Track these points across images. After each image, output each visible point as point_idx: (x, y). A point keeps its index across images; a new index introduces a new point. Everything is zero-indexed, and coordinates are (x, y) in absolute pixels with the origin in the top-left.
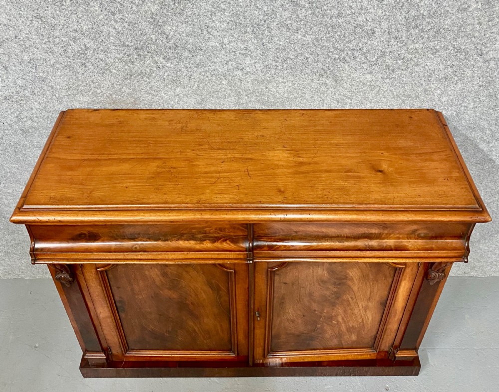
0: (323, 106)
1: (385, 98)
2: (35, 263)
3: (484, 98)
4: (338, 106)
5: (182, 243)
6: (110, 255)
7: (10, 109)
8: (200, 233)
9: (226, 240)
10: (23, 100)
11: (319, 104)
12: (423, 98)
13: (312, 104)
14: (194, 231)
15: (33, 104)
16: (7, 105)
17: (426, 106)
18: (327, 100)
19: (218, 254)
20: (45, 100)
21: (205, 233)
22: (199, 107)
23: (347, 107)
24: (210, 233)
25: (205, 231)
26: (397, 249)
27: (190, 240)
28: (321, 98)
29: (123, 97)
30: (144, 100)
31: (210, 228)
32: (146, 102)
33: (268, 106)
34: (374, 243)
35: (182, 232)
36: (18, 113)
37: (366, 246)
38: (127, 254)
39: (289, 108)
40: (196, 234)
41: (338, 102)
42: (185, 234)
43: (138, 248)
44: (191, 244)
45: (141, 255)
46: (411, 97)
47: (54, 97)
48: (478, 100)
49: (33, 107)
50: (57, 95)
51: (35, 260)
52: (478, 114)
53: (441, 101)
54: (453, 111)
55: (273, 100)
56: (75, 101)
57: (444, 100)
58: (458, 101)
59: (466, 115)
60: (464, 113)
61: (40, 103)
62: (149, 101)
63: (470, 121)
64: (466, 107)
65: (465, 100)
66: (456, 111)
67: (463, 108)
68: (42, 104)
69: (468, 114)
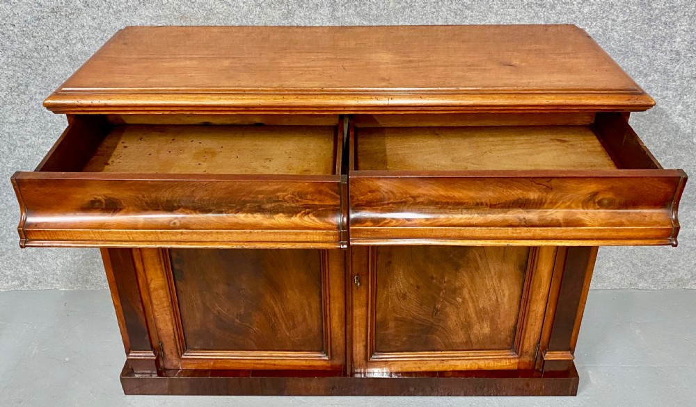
0: (438, 20)
1: (513, 8)
2: (26, 247)
3: (635, 8)
4: (456, 21)
5: (242, 217)
6: (136, 233)
7: (57, 26)
8: (270, 201)
9: (308, 213)
10: (73, 14)
11: (432, 18)
12: (560, 8)
13: (424, 17)
14: (260, 196)
15: (85, 20)
16: (54, 21)
17: (564, 20)
18: (442, 10)
19: (296, 234)
20: (100, 14)
21: (277, 201)
22: (285, 23)
23: (467, 22)
24: (285, 201)
25: (278, 197)
26: (568, 223)
27: (256, 211)
28: (435, 8)
29: (193, 8)
30: (218, 13)
31: (284, 191)
32: (221, 16)
33: (370, 21)
34: (533, 215)
35: (243, 198)
36: (66, 31)
37: (521, 220)
38: (161, 233)
39: (396, 24)
40: (263, 203)
41: (456, 14)
42: (248, 202)
43: (178, 224)
44: (258, 218)
45: (182, 233)
46: (545, 7)
47: (111, 10)
48: (628, 11)
49: (85, 24)
50: (114, 7)
51: (26, 242)
52: (629, 32)
53: (582, 13)
54: (598, 28)
55: (376, 12)
56: (135, 16)
57: (586, 10)
58: (604, 12)
59: (615, 33)
60: (612, 30)
61: (94, 19)
62: (224, 14)
63: (620, 42)
64: (613, 20)
65: (612, 11)
66: (601, 27)
67: (610, 22)
68: (96, 20)
69: (617, 32)
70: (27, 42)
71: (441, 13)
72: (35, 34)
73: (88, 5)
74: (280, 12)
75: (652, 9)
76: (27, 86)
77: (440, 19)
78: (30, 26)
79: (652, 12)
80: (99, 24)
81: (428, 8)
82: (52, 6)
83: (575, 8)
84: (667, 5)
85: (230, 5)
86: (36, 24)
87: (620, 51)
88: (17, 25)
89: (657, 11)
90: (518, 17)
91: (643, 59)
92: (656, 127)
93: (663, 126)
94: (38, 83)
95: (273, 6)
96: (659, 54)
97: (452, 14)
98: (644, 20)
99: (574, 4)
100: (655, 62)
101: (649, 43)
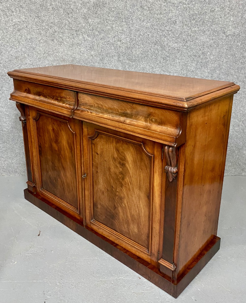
1: (184, 57)
3: (230, 56)
7: (17, 63)
10: (23, 59)
11: (155, 60)
12: (202, 57)
13: (152, 60)
14: (57, 94)
15: (27, 61)
16: (16, 61)
19: (61, 109)
20: (33, 59)
25: (61, 95)
28: (156, 57)
29: (68, 57)
30: (77, 58)
32: (78, 60)
35: (54, 94)
36: (20, 65)
37: (123, 121)
43: (39, 100)
46: (196, 56)
47: (37, 58)
48: (227, 58)
49: (27, 63)
50: (39, 56)
52: (229, 66)
53: (211, 59)
54: (217, 64)
55: (134, 58)
56: (46, 60)
57: (212, 58)
58: (218, 58)
59: (223, 66)
60: (222, 65)
61: (30, 61)
62: (79, 59)
63: (225, 70)
64: (222, 61)
65: (222, 58)
66: (218, 64)
67: (221, 62)
68: (31, 61)
69: (224, 66)
70: (5, 69)
71: (158, 59)
72: (8, 67)
73: (29, 56)
74: (99, 58)
75: (236, 57)
76: (2, 87)
77: (158, 61)
78: (7, 64)
79: (236, 58)
80: (32, 63)
81: (153, 56)
82: (16, 56)
83: (208, 57)
84: (241, 55)
85: (81, 56)
86: (9, 63)
87: (226, 73)
88: (2, 63)
89: (238, 58)
90: (187, 60)
91: (235, 76)
92: (242, 104)
93: (245, 103)
94: (6, 87)
95: (97, 56)
96: (240, 75)
97: (163, 59)
98: (233, 61)
99: (207, 55)
100: (239, 78)
101: (237, 70)
